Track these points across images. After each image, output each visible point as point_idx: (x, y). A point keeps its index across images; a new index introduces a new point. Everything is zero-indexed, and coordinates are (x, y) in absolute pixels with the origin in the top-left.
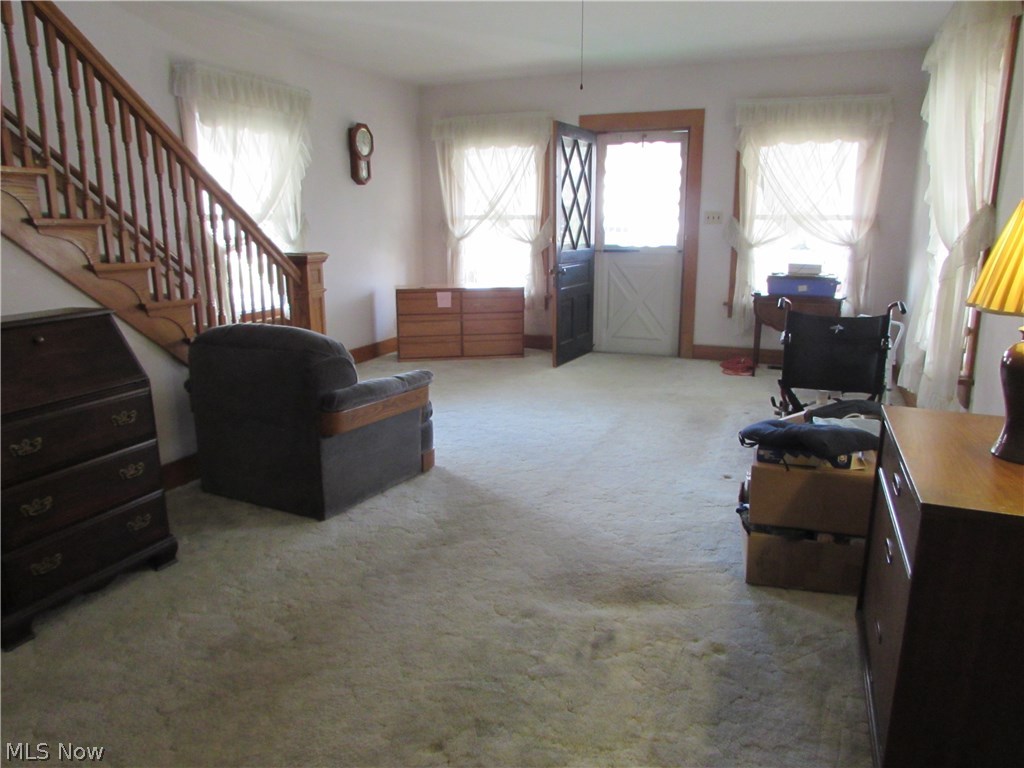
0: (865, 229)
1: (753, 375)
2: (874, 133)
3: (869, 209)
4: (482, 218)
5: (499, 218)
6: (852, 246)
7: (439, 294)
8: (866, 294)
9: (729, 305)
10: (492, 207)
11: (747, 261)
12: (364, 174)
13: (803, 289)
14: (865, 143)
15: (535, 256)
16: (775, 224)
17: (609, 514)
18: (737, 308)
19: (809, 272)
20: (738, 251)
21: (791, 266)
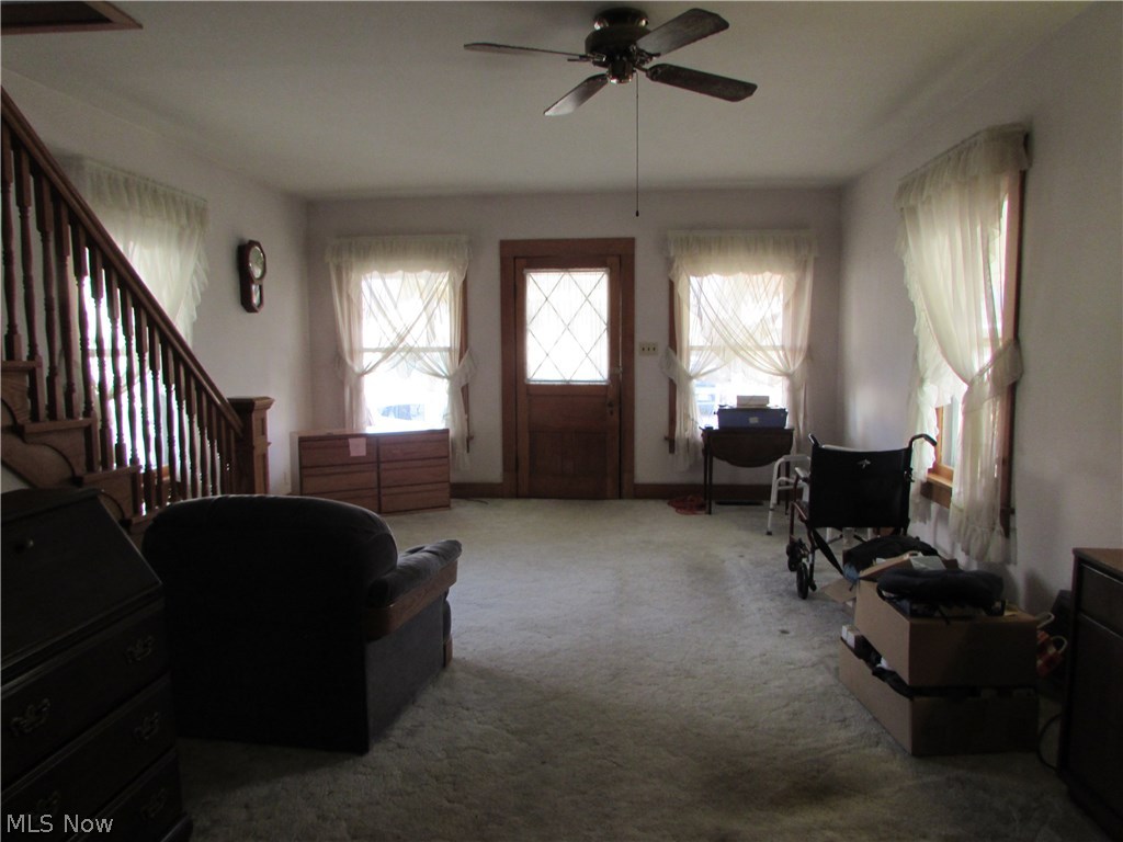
0: (800, 359)
1: (710, 513)
2: (801, 266)
3: (802, 340)
4: (388, 352)
5: (410, 350)
6: (788, 375)
7: (351, 441)
8: (804, 424)
9: (671, 441)
10: (402, 339)
11: (688, 394)
12: (256, 300)
13: (754, 420)
14: (793, 275)
15: (452, 392)
16: (713, 354)
17: (701, 694)
18: (680, 444)
19: (757, 403)
20: (677, 382)
21: (740, 399)
